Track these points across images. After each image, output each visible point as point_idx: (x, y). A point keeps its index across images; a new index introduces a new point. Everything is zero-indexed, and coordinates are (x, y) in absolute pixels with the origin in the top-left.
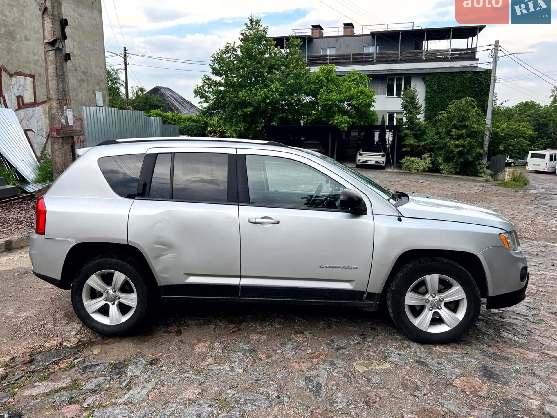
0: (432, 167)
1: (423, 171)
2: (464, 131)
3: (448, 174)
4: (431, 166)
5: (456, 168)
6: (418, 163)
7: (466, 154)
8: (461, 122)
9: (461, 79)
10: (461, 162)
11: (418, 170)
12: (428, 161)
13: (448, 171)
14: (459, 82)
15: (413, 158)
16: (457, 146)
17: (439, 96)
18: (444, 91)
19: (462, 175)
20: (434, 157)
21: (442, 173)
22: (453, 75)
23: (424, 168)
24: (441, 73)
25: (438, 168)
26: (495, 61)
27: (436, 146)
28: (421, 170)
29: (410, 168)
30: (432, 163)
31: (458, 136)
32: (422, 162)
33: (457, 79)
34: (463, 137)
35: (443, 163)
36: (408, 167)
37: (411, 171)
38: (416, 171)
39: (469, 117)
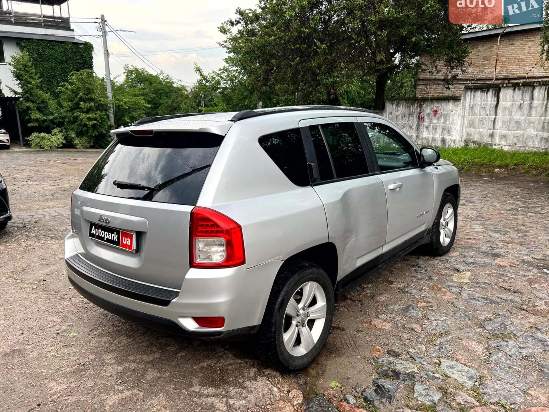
0: (67, 142)
1: (58, 148)
2: (93, 104)
3: (83, 148)
4: (64, 142)
5: (89, 142)
6: (49, 139)
7: (98, 127)
8: (87, 94)
9: (62, 49)
10: (95, 135)
11: (51, 147)
12: (60, 136)
13: (83, 145)
14: (61, 52)
15: (43, 134)
16: (90, 119)
17: (41, 65)
18: (46, 61)
19: (97, 148)
20: (65, 132)
21: (77, 148)
22: (52, 43)
23: (58, 145)
24: (38, 40)
25: (72, 143)
26: (104, 35)
27: (66, 120)
28: (55, 147)
29: (41, 145)
30: (65, 138)
31: (87, 109)
32: (54, 138)
33: (57, 48)
34: (92, 110)
35: (77, 138)
36: (39, 144)
37: (43, 148)
38: (49, 149)
39: (93, 90)
